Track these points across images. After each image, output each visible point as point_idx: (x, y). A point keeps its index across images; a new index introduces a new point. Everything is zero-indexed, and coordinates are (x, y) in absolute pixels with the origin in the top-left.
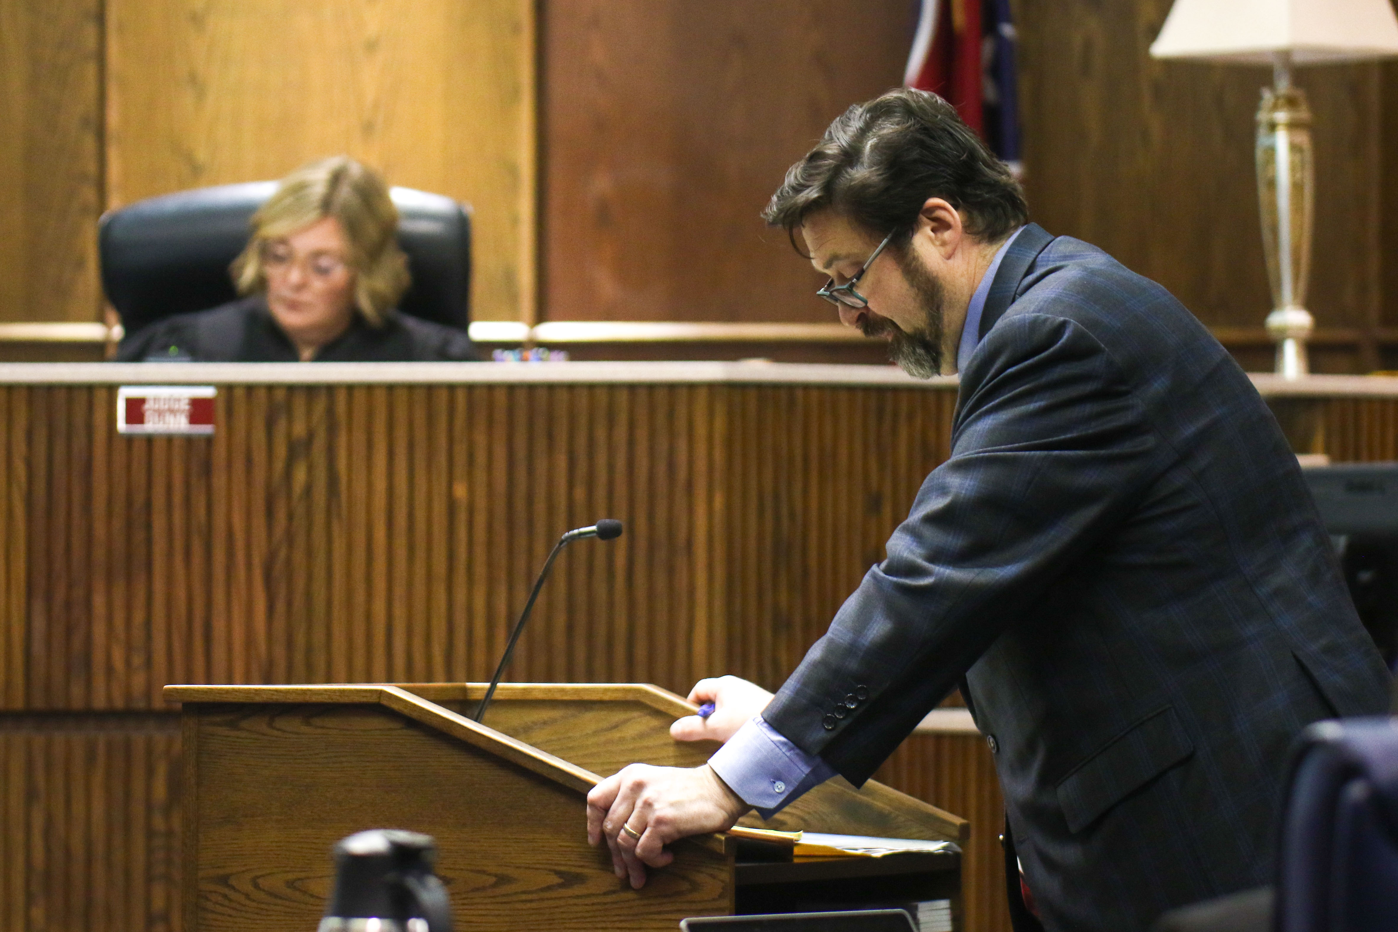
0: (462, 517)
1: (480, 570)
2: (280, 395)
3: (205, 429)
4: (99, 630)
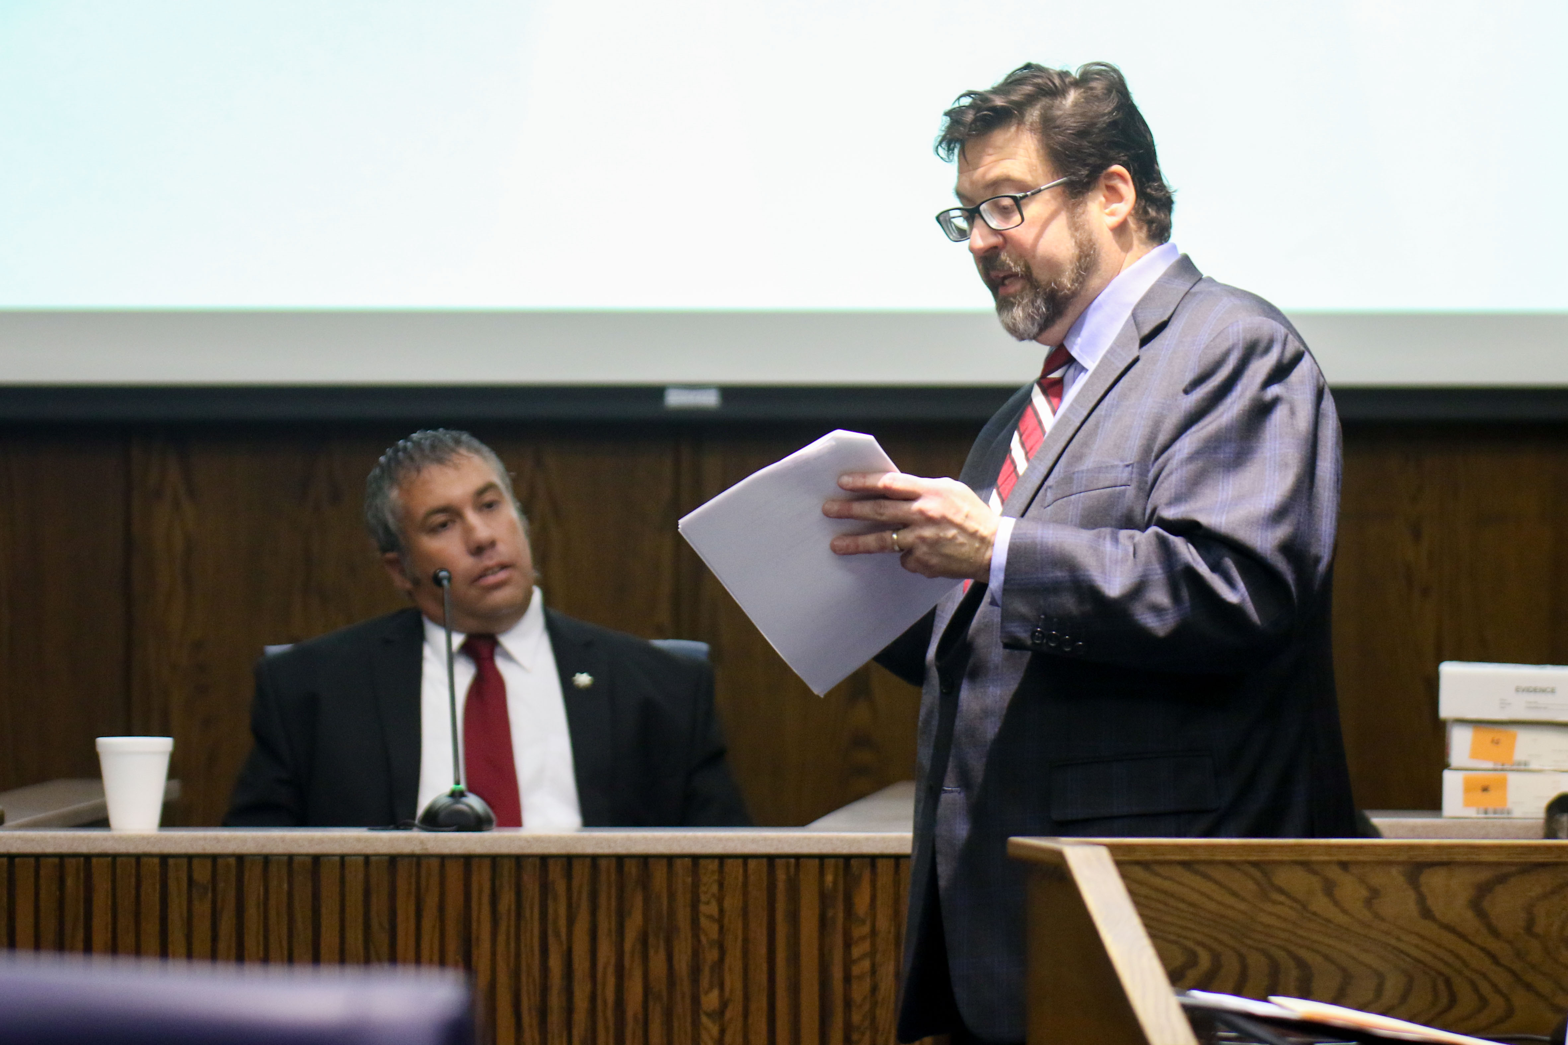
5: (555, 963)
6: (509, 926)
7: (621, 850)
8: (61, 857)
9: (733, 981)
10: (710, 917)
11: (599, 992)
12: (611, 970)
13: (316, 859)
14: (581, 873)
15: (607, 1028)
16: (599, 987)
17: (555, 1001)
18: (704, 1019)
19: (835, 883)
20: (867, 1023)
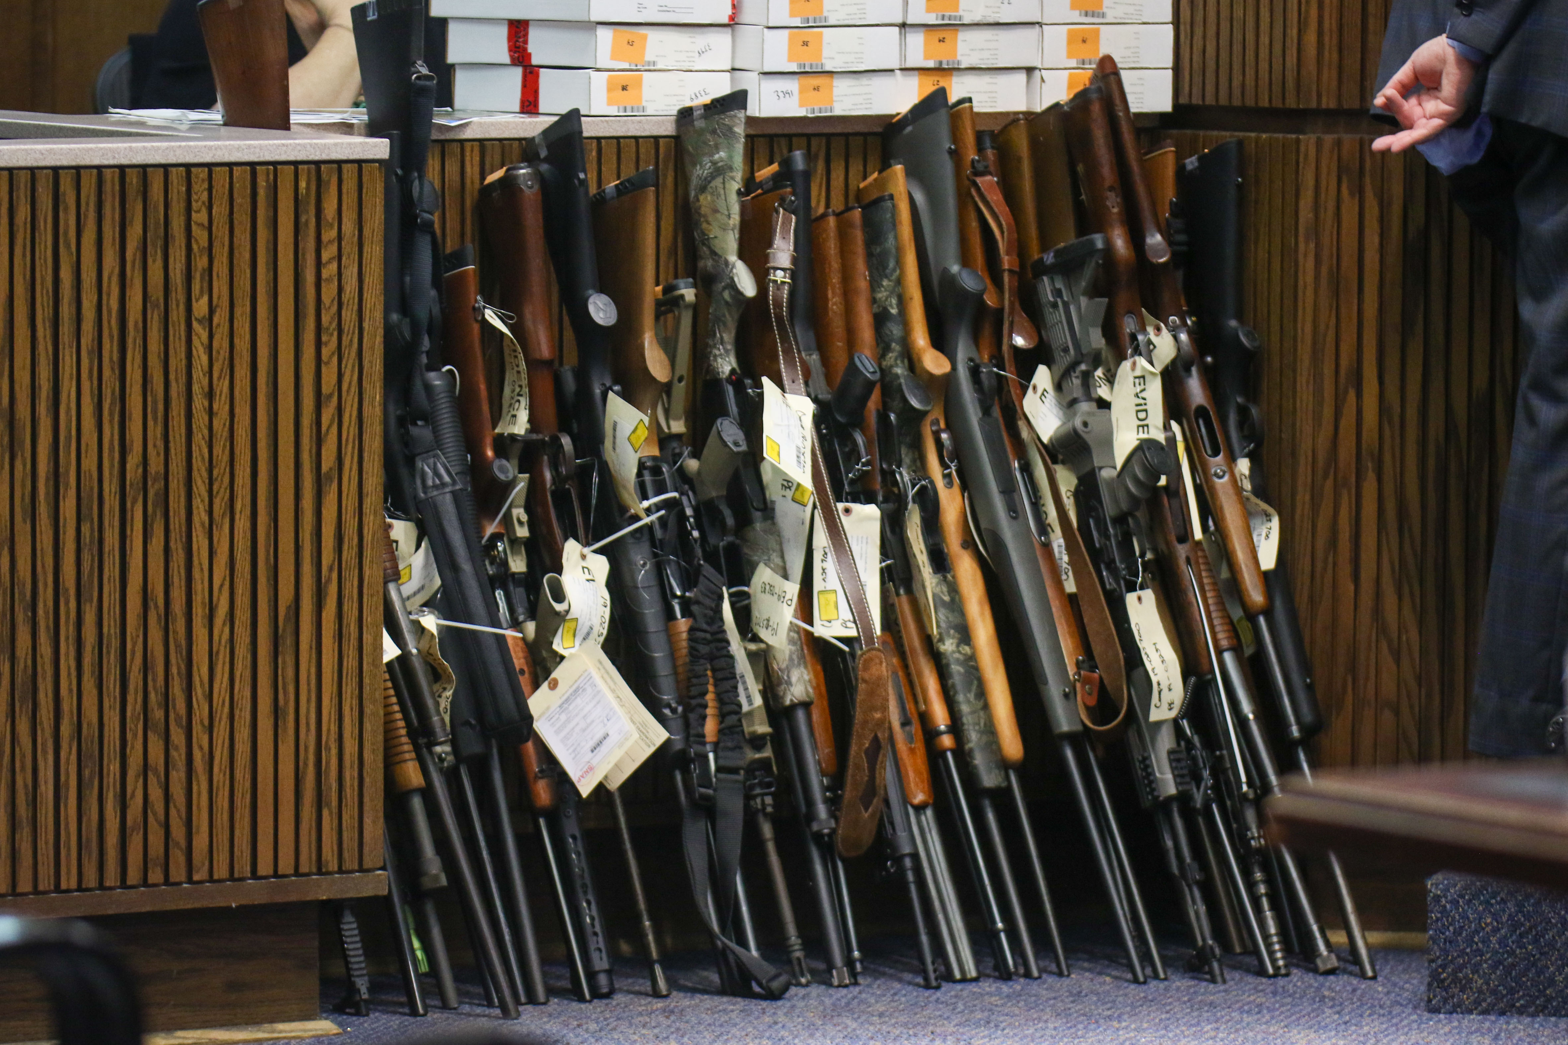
5: (66, 275)
6: (25, 238)
9: (220, 286)
10: (201, 225)
11: (104, 302)
12: (115, 279)
15: (111, 337)
16: (104, 297)
17: (66, 311)
18: (195, 325)
19: (308, 188)
20: (334, 324)
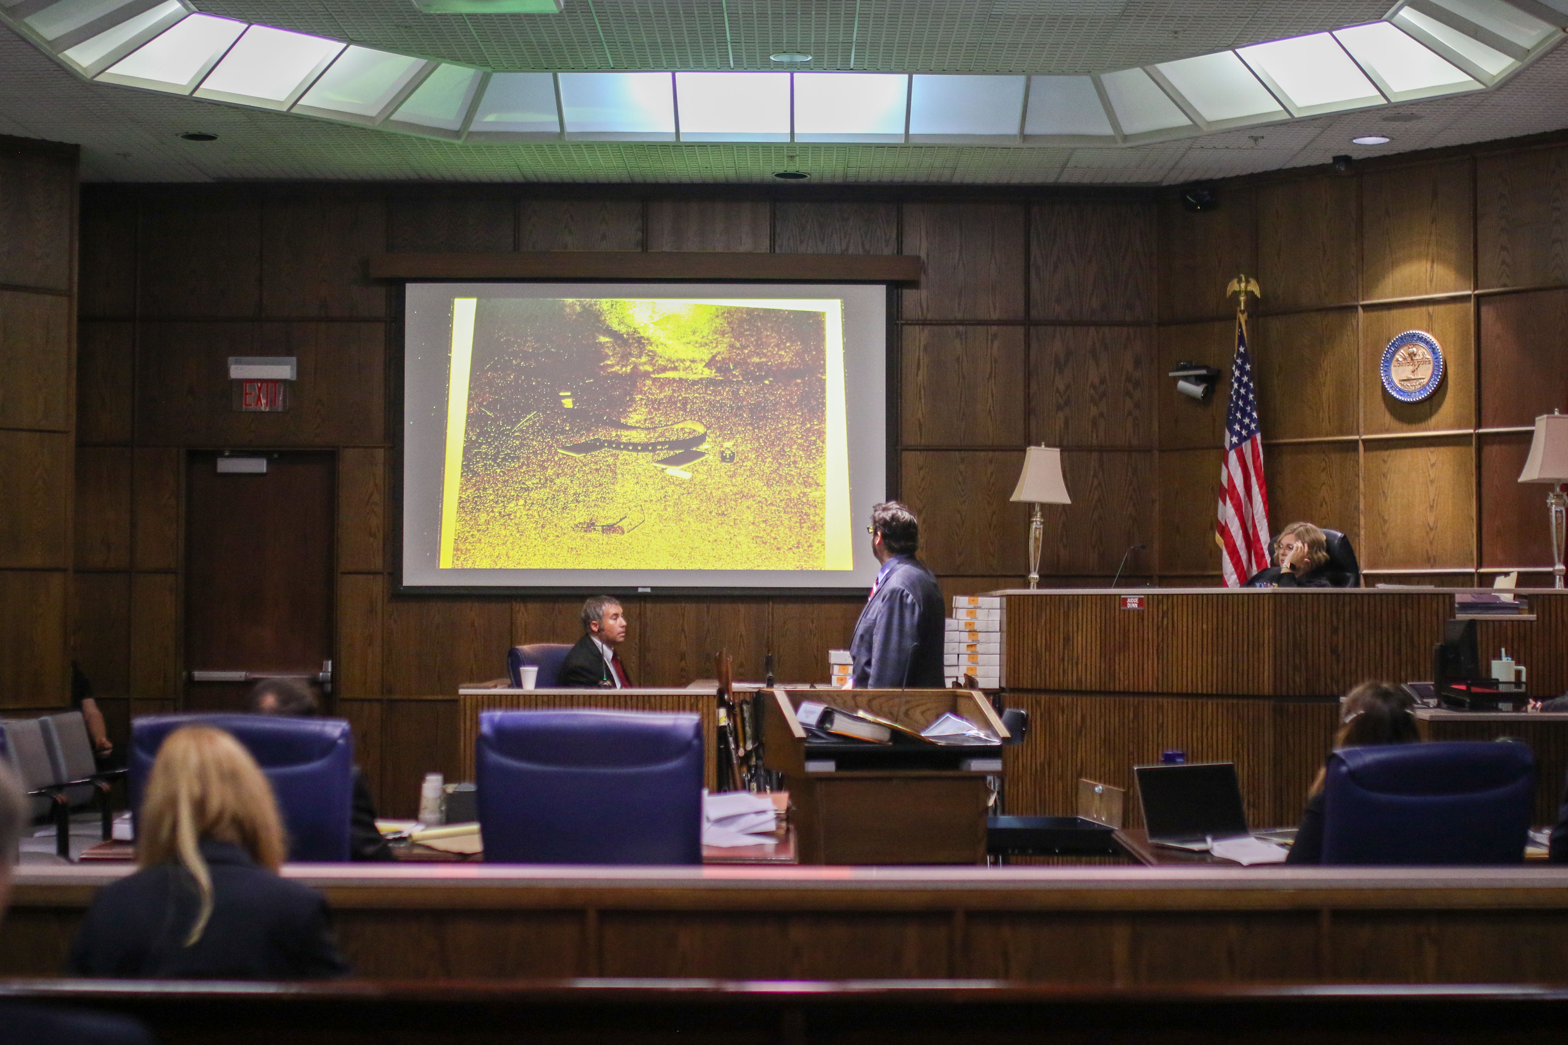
0: (1205, 634)
1: (1210, 651)
2: (1160, 597)
3: (1142, 608)
4: (1117, 667)
7: (644, 694)
8: (512, 695)
13: (572, 696)
14: (634, 699)
